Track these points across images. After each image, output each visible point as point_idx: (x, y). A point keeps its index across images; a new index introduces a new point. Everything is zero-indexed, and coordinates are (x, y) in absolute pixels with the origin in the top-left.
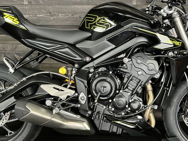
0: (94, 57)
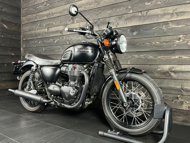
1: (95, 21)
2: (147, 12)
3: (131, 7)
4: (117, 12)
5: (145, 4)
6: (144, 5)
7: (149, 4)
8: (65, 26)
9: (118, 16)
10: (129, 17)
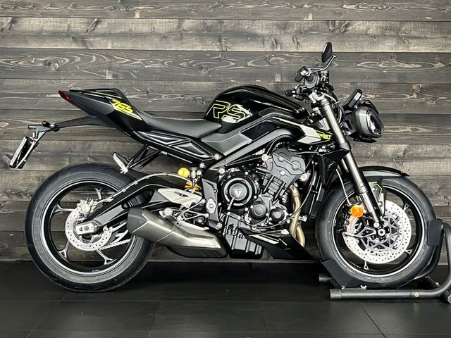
0: (225, 154)
1: (209, 22)
2: (346, 25)
3: (310, 6)
4: (273, 10)
5: (344, 6)
6: (341, 7)
7: (353, 7)
8: (97, 23)
9: (275, 22)
10: (306, 29)
